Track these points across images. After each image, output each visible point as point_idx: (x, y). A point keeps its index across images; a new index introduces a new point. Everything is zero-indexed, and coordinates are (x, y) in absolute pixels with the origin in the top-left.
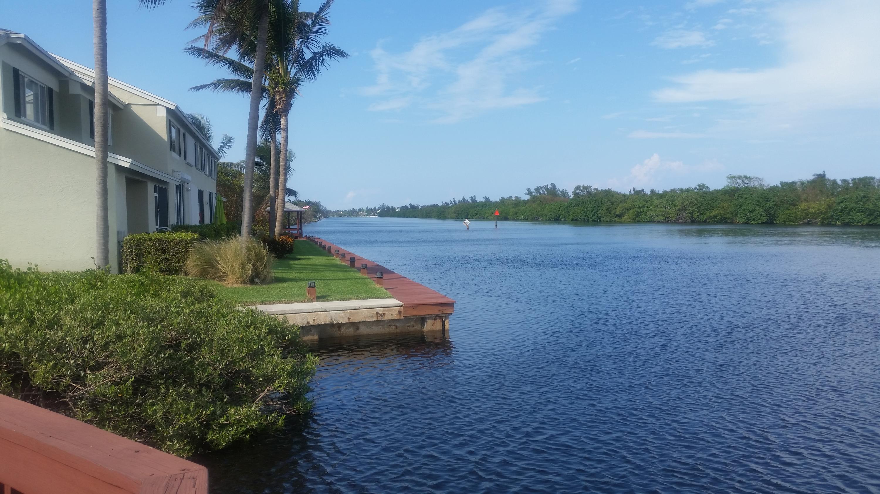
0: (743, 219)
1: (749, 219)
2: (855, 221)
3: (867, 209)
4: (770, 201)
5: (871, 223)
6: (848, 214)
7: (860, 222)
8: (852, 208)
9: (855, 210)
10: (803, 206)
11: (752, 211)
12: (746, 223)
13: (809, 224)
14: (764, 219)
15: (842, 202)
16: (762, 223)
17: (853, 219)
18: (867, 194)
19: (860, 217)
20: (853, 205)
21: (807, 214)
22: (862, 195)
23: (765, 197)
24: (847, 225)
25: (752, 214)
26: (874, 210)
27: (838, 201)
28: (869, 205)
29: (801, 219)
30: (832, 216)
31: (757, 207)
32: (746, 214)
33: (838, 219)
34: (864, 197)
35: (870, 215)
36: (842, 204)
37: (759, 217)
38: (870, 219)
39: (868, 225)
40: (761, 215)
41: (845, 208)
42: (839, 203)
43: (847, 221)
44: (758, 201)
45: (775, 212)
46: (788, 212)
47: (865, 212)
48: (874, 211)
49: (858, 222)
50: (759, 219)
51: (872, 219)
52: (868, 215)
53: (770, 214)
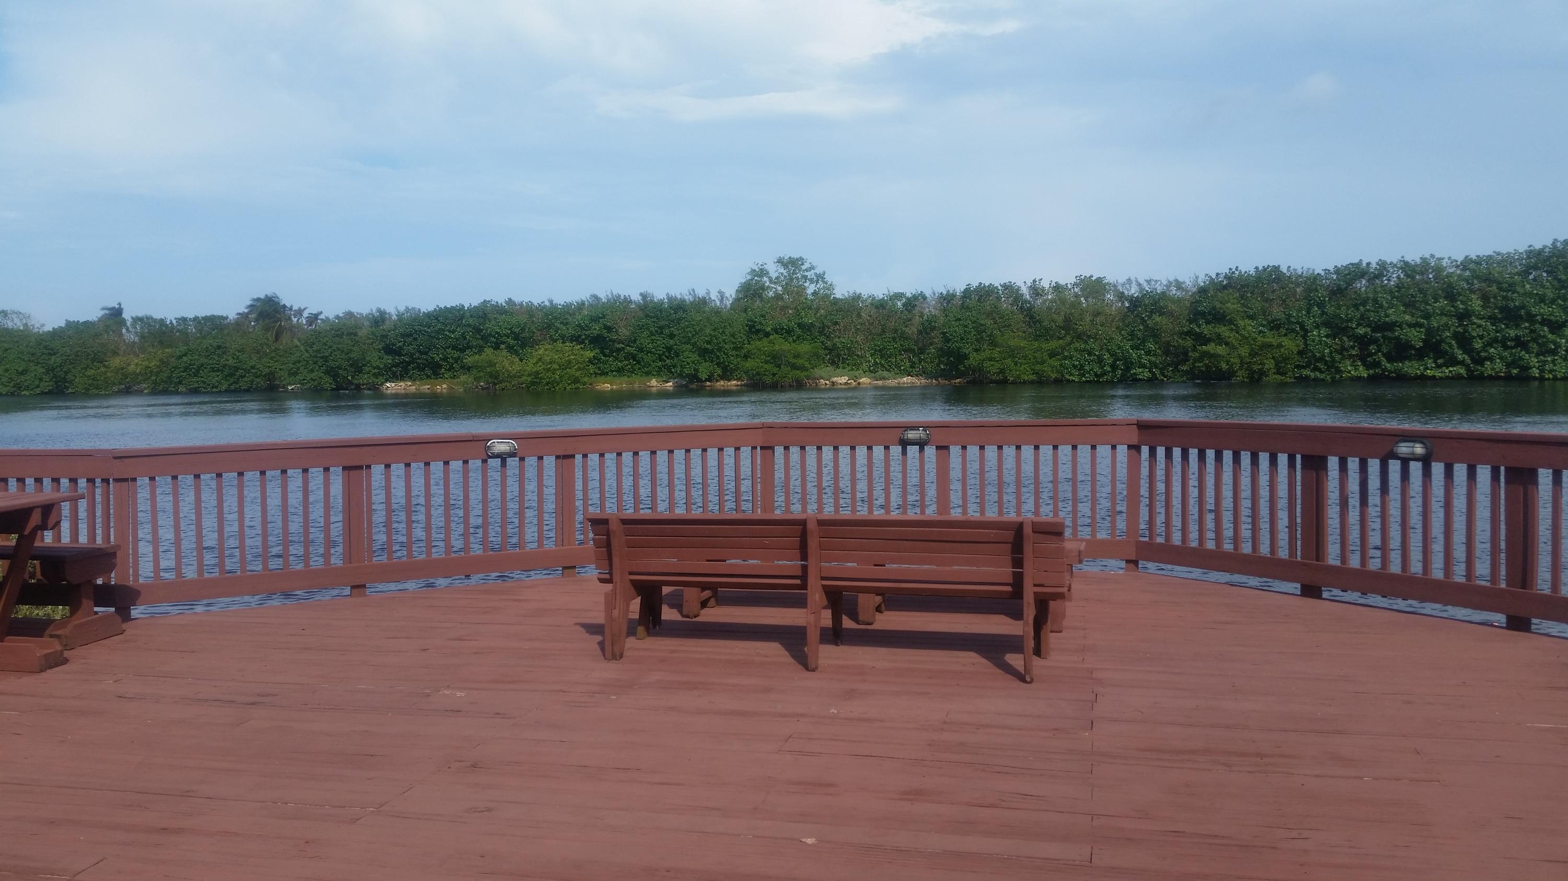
0: (6, 386)
1: (18, 387)
2: (209, 385)
3: (225, 366)
4: (55, 354)
5: (232, 387)
6: (196, 374)
7: (217, 387)
8: (202, 365)
9: (206, 368)
10: (116, 362)
11: (23, 373)
12: (12, 394)
13: (127, 391)
14: (47, 385)
15: (185, 355)
16: (43, 393)
17: (204, 382)
18: (223, 343)
19: (215, 378)
20: (203, 360)
21: (126, 376)
22: (215, 344)
23: (45, 347)
24: (195, 391)
25: (23, 378)
26: (235, 367)
27: (178, 354)
28: (228, 360)
29: (114, 384)
30: (169, 378)
31: (31, 364)
32: (10, 378)
33: (180, 383)
34: (219, 347)
35: (231, 375)
36: (185, 359)
37: (37, 382)
38: (232, 380)
39: (228, 391)
40: (41, 379)
41: (190, 365)
42: (180, 357)
43: (196, 385)
44: (33, 354)
45: (66, 373)
46: (90, 372)
47: (222, 371)
48: (237, 369)
49: (213, 388)
50: (38, 387)
51: (234, 383)
52: (227, 376)
53: (55, 376)
